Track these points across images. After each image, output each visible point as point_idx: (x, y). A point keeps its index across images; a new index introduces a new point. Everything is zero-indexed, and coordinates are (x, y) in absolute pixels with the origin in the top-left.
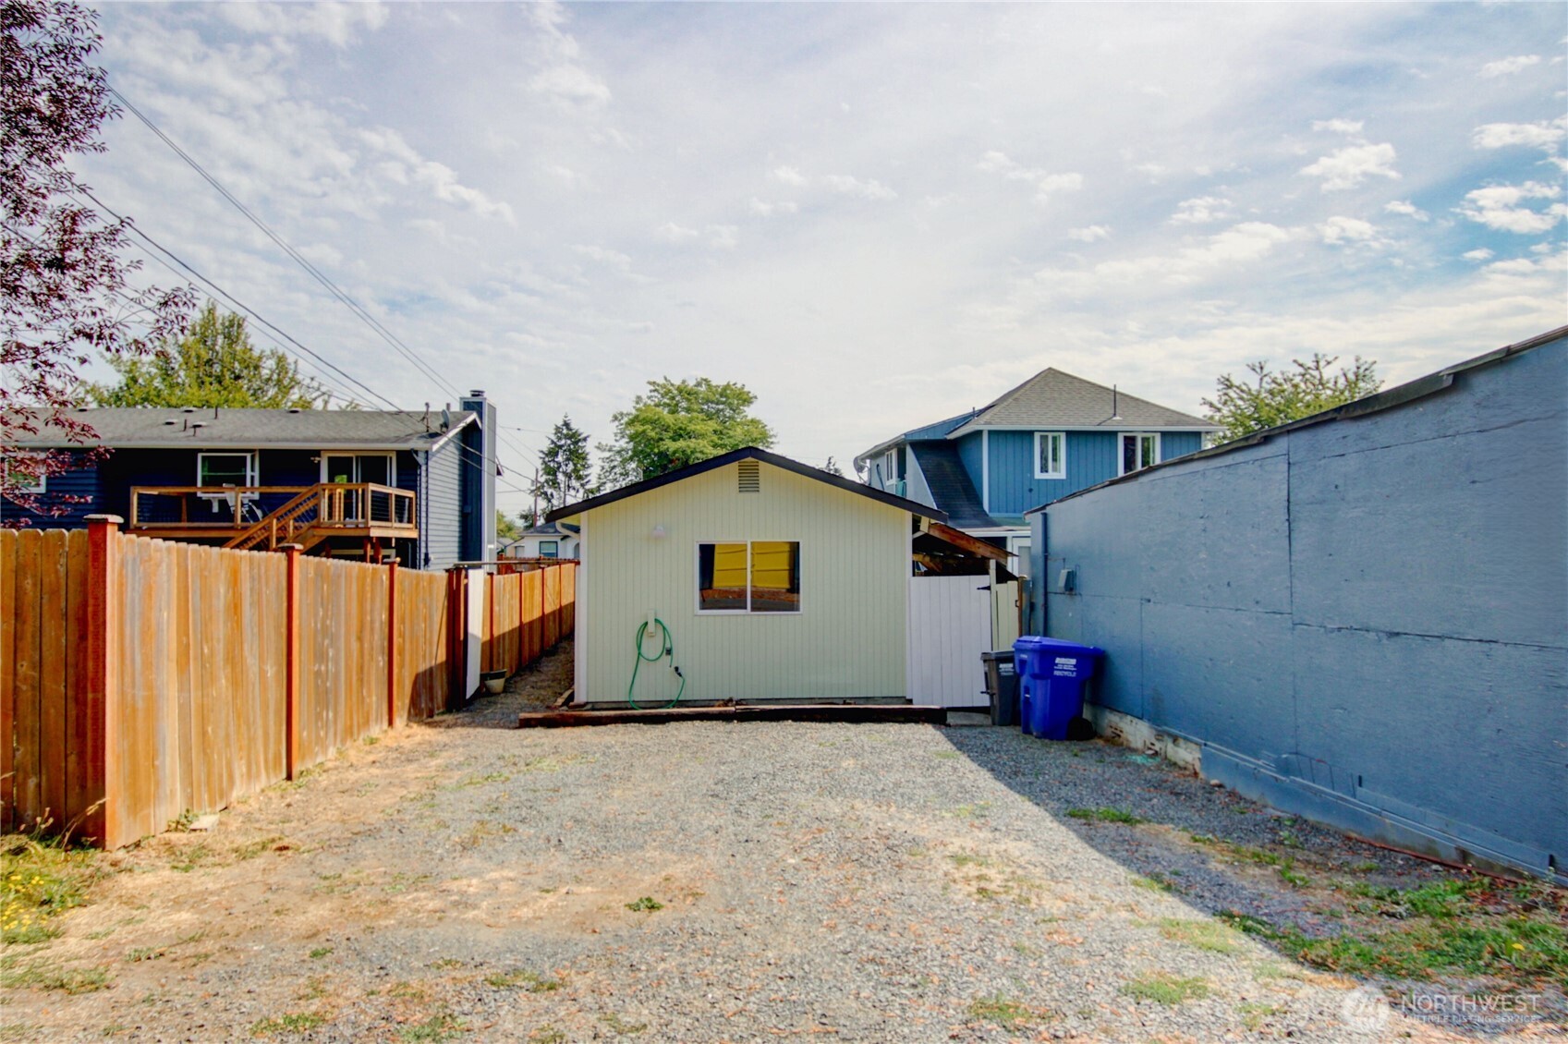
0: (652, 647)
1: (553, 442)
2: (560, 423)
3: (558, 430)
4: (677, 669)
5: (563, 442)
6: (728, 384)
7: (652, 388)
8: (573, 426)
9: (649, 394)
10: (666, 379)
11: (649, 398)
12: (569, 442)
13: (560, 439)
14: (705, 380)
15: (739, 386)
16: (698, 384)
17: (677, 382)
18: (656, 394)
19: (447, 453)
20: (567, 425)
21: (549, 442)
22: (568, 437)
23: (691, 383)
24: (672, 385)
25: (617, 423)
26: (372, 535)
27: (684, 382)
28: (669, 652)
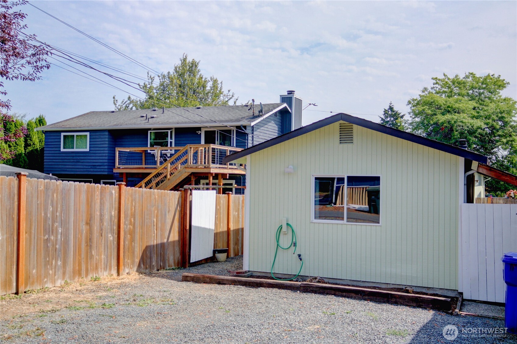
0: (285, 241)
1: (382, 119)
2: (387, 108)
3: (386, 112)
4: (299, 256)
5: (389, 119)
6: (489, 75)
7: (435, 81)
8: (395, 109)
9: (433, 86)
10: (444, 75)
11: (432, 88)
12: (392, 119)
13: (387, 117)
14: (472, 74)
15: (496, 76)
16: (467, 77)
17: (452, 77)
18: (437, 86)
19: (269, 127)
20: (391, 108)
21: (380, 119)
22: (391, 116)
23: (461, 77)
24: (449, 79)
25: (410, 105)
26: (211, 172)
27: (457, 76)
28: (295, 245)
